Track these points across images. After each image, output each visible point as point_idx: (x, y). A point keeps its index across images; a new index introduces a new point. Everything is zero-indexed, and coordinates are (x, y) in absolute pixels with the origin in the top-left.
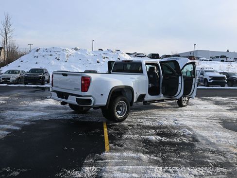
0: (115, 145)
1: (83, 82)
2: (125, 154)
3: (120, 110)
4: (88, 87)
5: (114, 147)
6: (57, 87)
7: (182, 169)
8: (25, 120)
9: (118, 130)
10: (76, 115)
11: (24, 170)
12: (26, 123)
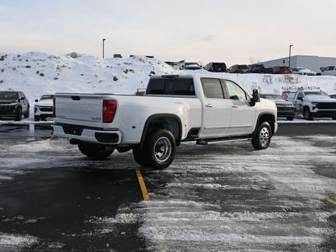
0: (157, 194)
1: (105, 109)
2: (172, 202)
3: (161, 152)
4: (113, 115)
5: (155, 196)
6: (63, 117)
7: (245, 214)
8: (16, 169)
9: (159, 178)
10: (91, 162)
11: (41, 218)
12: (18, 172)
